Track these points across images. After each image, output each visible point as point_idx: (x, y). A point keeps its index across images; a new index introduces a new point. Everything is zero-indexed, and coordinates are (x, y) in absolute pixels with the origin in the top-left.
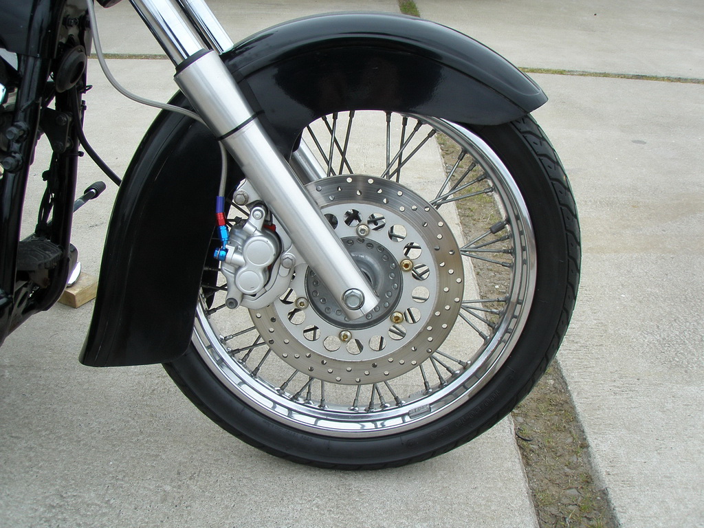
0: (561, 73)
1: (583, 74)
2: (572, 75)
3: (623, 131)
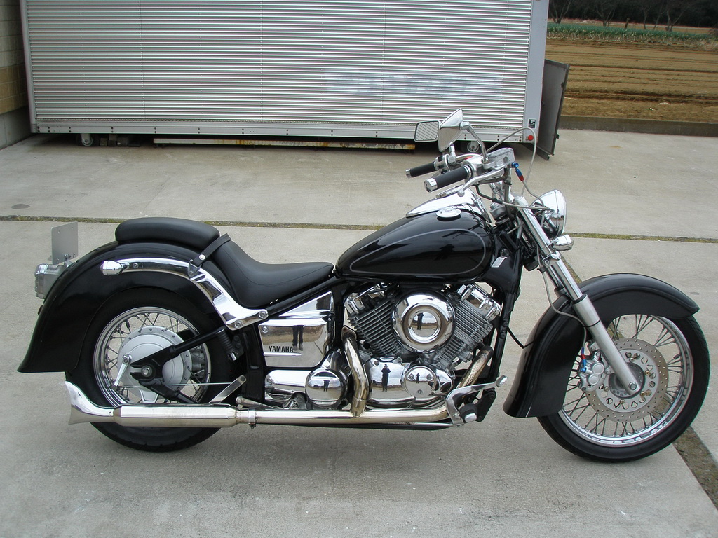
0: (628, 237)
1: (644, 238)
2: (637, 239)
3: (683, 286)
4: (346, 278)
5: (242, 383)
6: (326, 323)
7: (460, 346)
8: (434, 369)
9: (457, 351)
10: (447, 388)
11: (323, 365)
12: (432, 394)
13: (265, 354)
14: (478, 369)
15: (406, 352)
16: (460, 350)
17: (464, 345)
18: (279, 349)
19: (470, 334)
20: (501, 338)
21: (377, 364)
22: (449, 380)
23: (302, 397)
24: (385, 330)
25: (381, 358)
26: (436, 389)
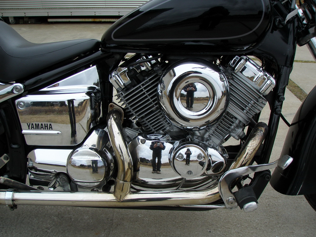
4: (112, 51)
5: (6, 162)
6: (88, 97)
7: (233, 122)
8: (205, 148)
9: (229, 128)
10: (218, 168)
11: (85, 144)
12: (204, 174)
13: (24, 132)
14: (254, 147)
15: (175, 130)
16: (232, 127)
17: (237, 122)
18: (37, 127)
19: (243, 109)
20: (276, 114)
21: (143, 142)
22: (221, 159)
23: (65, 178)
24: (153, 106)
25: (148, 136)
26: (208, 169)
